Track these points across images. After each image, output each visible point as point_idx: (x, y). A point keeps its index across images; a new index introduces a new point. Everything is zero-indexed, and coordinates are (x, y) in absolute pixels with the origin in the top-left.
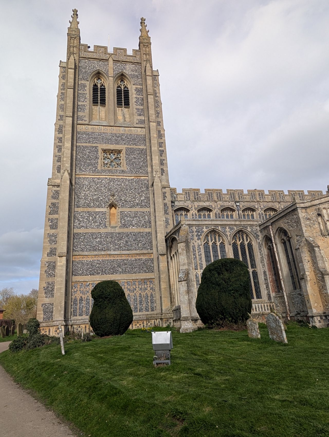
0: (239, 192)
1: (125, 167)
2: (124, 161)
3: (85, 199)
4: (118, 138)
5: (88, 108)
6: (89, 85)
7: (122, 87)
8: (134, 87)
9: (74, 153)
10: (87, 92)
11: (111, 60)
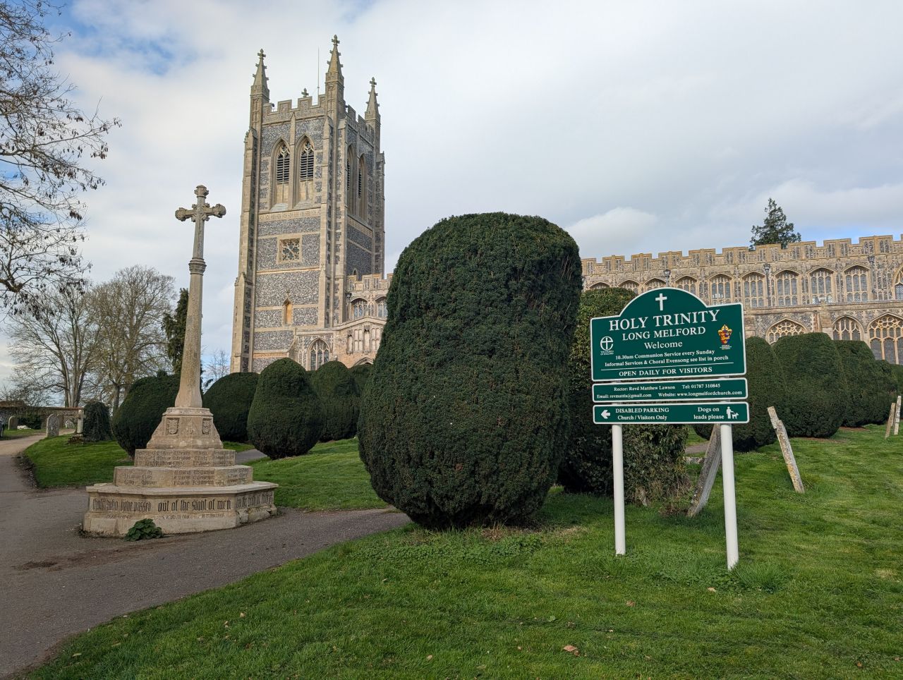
1: (301, 259)
2: (300, 252)
3: (265, 298)
4: (296, 225)
5: (269, 191)
6: (272, 161)
7: (307, 152)
8: (315, 153)
9: (255, 249)
10: (269, 171)
11: (293, 120)
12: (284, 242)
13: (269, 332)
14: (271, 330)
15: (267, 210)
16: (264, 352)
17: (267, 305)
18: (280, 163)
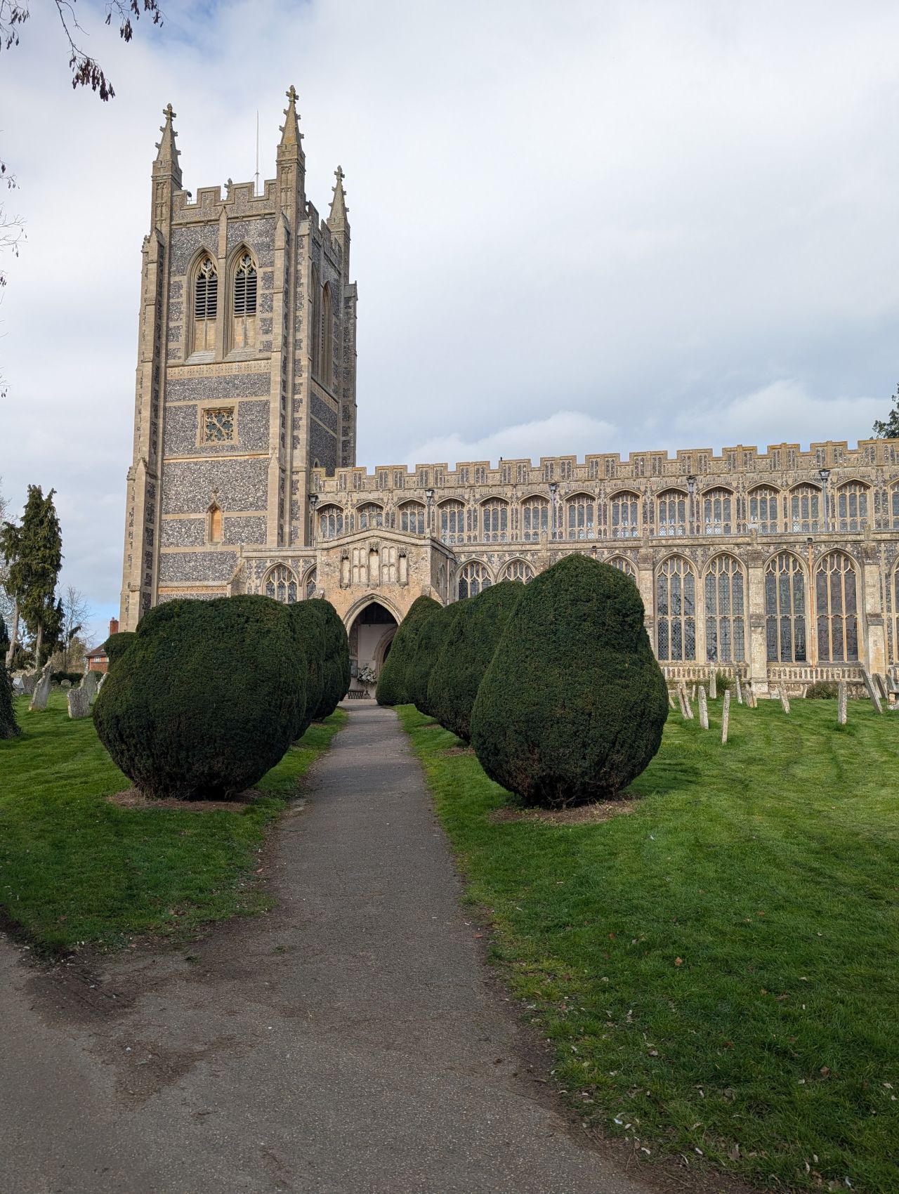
0: (438, 469)
1: (236, 440)
2: (235, 428)
3: (177, 499)
4: (228, 385)
5: (183, 331)
6: (189, 282)
7: (246, 271)
8: (260, 272)
9: (161, 421)
10: (184, 299)
11: (223, 219)
12: (208, 412)
13: (185, 555)
14: (187, 550)
15: (181, 361)
16: (176, 584)
17: (181, 511)
18: (200, 287)
